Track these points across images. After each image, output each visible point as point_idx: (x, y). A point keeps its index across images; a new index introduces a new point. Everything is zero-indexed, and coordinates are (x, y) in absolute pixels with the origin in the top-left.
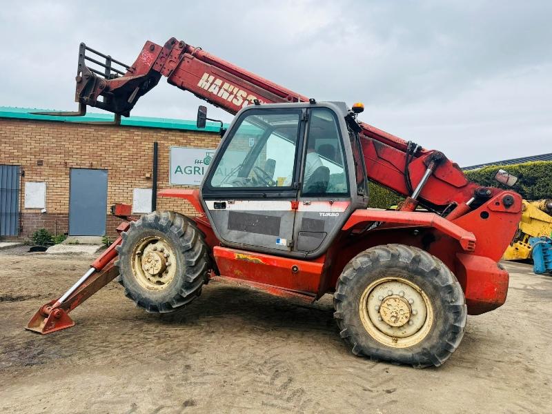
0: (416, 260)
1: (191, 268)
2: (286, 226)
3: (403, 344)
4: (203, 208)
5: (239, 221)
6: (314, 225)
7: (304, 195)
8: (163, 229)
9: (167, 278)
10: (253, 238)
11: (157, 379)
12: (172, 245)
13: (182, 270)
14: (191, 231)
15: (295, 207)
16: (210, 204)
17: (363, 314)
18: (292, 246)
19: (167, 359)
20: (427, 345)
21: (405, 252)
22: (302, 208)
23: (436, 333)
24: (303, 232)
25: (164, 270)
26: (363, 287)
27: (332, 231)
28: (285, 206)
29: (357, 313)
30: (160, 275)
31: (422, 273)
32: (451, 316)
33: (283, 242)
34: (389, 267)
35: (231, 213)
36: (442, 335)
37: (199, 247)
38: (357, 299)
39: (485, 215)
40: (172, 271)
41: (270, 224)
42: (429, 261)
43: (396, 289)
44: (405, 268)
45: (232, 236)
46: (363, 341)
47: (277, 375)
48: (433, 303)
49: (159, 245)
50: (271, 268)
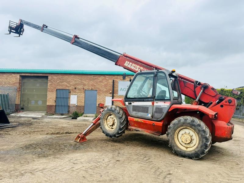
0: (193, 121)
1: (121, 124)
2: (150, 110)
3: (189, 150)
4: (125, 105)
5: (136, 108)
6: (159, 110)
7: (156, 100)
8: (113, 111)
9: (114, 127)
10: (140, 114)
11: (110, 155)
12: (116, 116)
13: (119, 124)
14: (121, 112)
15: (153, 104)
16: (127, 103)
17: (176, 139)
18: (152, 117)
19: (114, 151)
20: (197, 150)
21: (189, 118)
22: (155, 104)
23: (200, 146)
24: (156, 112)
25: (113, 124)
26: (175, 130)
27: (165, 112)
28: (150, 103)
29: (173, 139)
30: (112, 126)
31: (194, 126)
32: (204, 140)
33: (150, 115)
34: (184, 123)
35: (133, 106)
36: (201, 147)
37: (124, 117)
38: (174, 134)
39: (222, 106)
40: (116, 124)
41: (145, 109)
42: (197, 121)
43: (187, 131)
44: (189, 124)
45: (134, 113)
46: (176, 148)
47: (145, 157)
48: (198, 136)
49: (112, 116)
50: (146, 124)
